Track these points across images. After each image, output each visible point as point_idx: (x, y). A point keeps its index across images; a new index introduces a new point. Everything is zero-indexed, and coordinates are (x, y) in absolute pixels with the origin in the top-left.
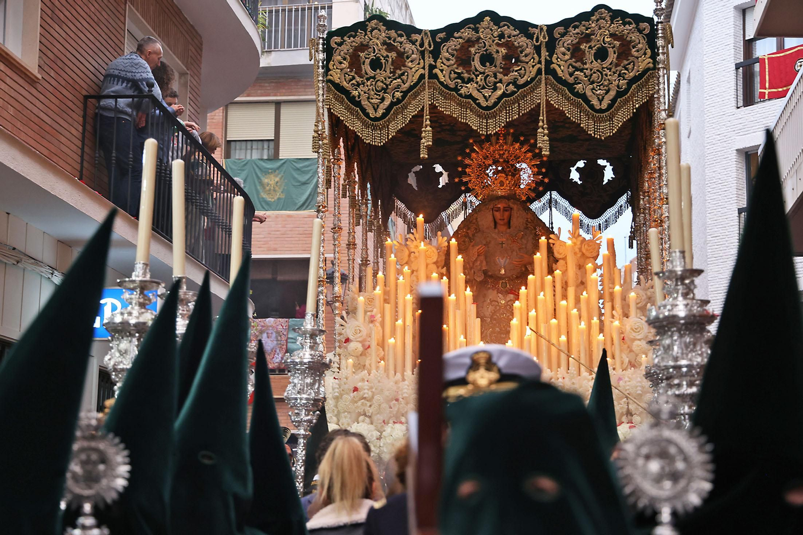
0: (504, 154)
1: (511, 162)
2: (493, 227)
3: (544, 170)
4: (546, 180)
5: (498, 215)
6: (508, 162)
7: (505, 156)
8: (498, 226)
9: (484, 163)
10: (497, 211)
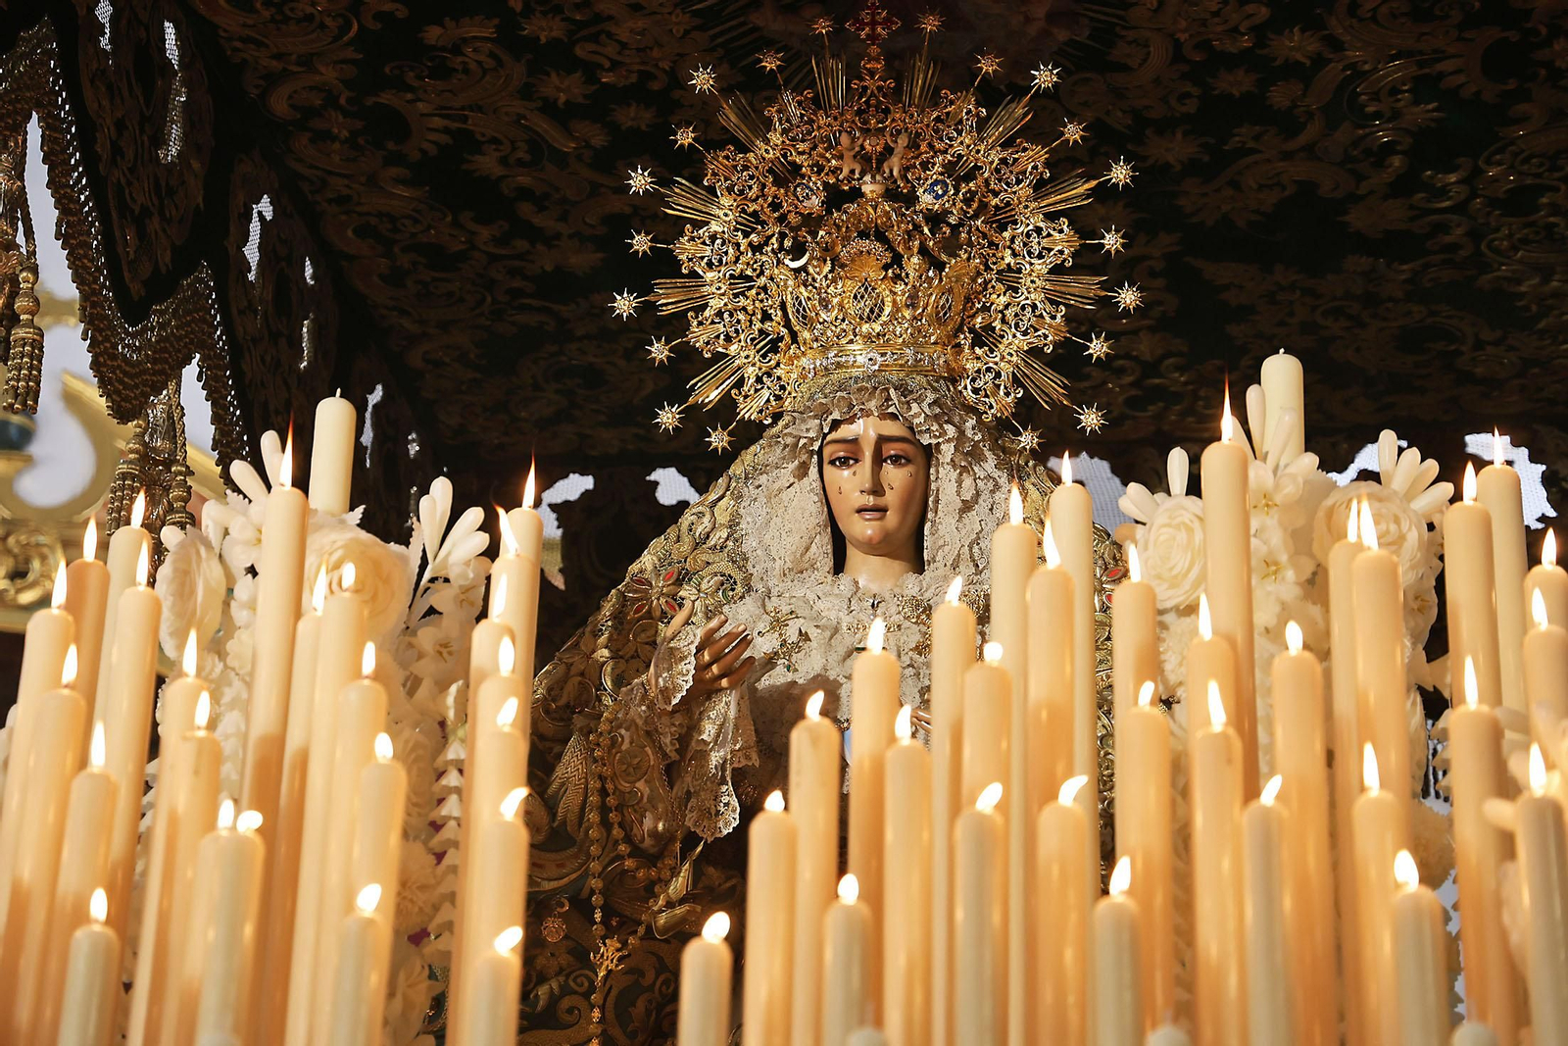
0: (888, 151)
1: (926, 199)
2: (829, 563)
3: (1112, 241)
4: (1128, 297)
5: (850, 484)
6: (911, 199)
7: (894, 165)
8: (854, 555)
9: (775, 206)
10: (844, 462)
